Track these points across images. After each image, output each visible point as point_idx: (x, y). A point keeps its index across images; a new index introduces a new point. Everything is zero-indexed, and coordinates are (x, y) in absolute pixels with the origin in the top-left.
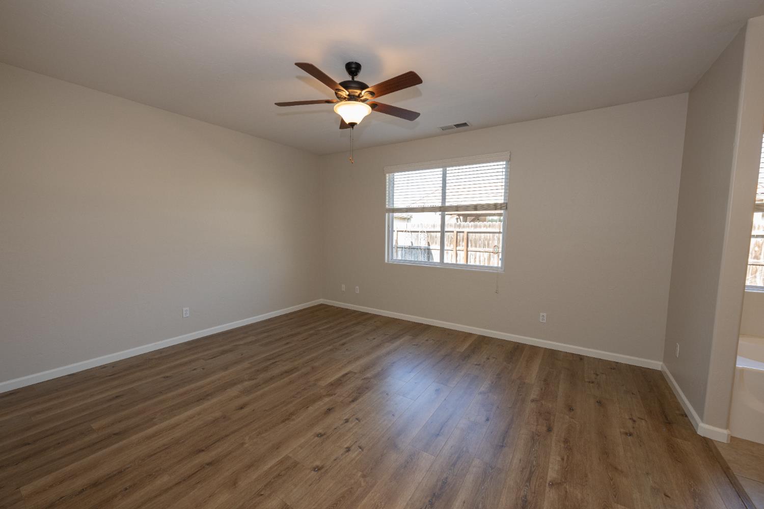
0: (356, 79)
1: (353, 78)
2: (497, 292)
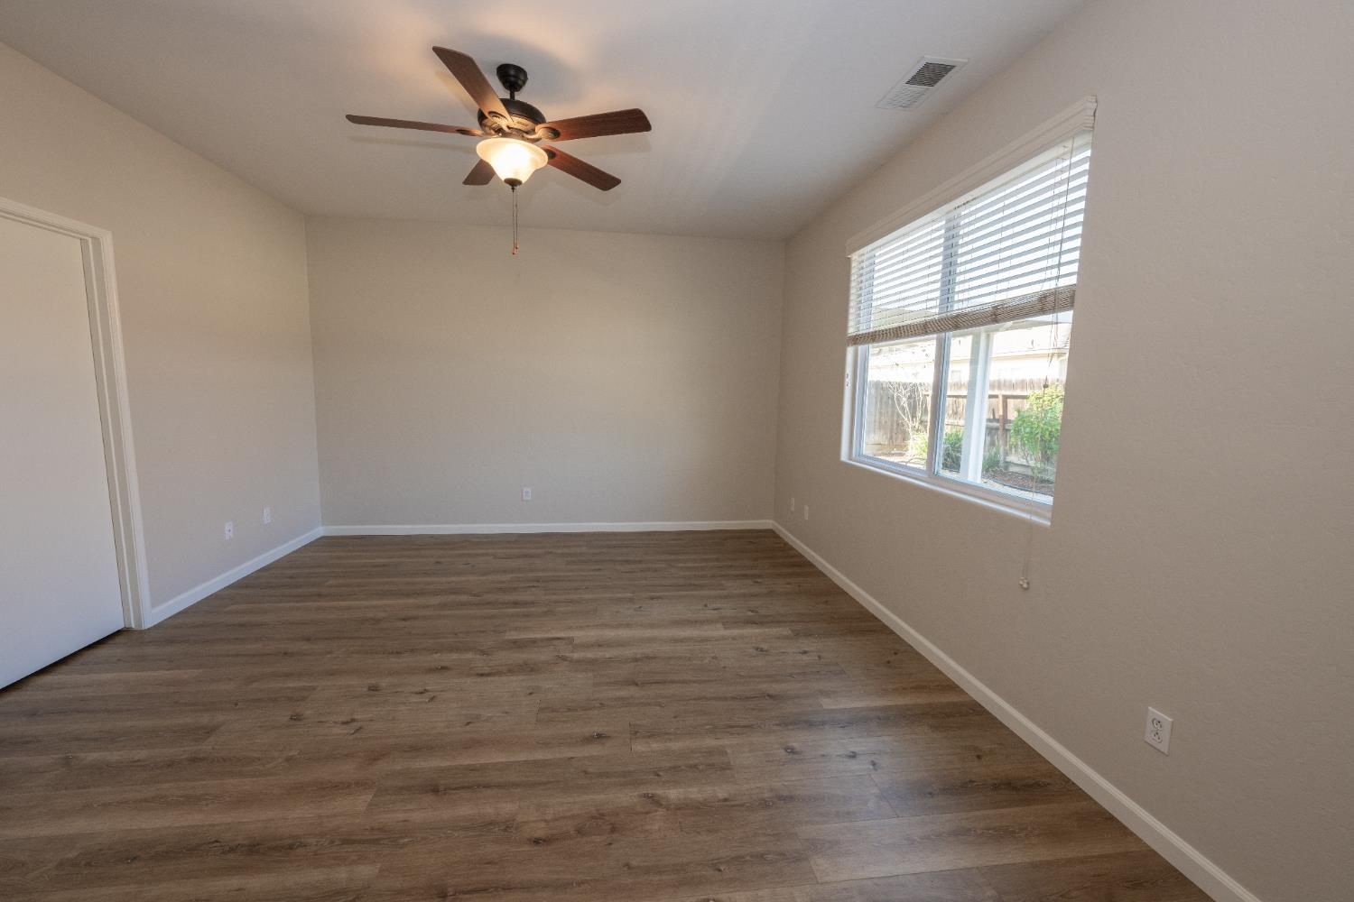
0: (519, 97)
1: (512, 96)
2: (1025, 586)
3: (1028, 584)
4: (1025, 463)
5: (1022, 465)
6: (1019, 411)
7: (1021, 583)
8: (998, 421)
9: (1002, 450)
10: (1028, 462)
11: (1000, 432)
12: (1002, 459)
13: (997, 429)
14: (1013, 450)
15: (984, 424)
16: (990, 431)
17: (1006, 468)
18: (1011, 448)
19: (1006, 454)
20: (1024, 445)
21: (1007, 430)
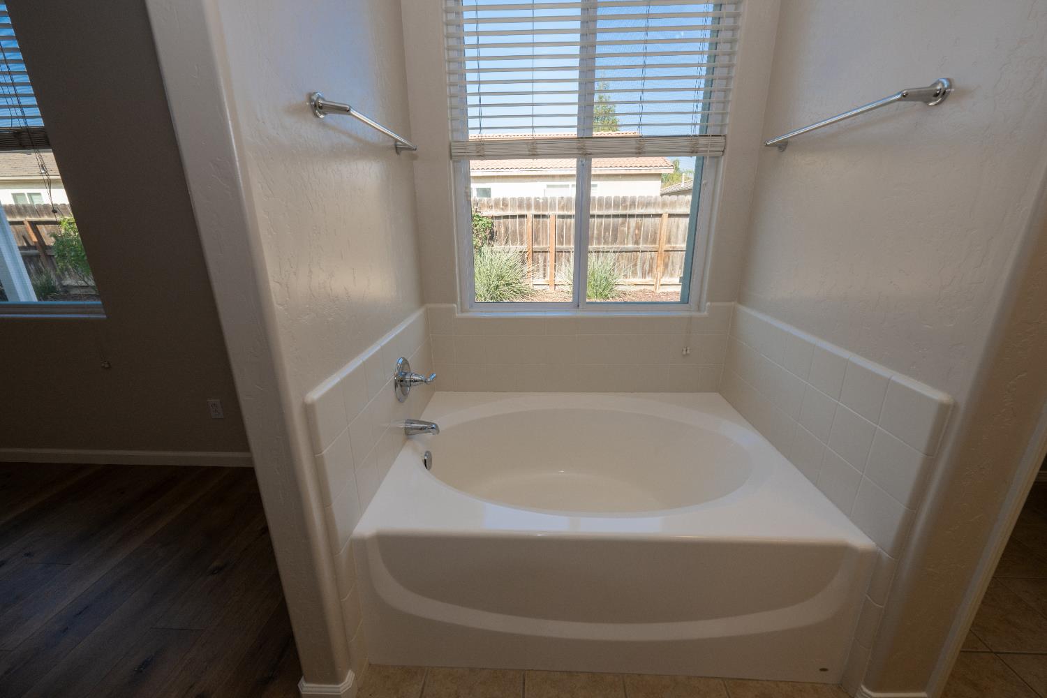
2: (107, 366)
3: (108, 363)
4: (84, 284)
5: (82, 287)
6: (55, 237)
7: (103, 365)
8: (35, 248)
9: (53, 276)
10: (87, 283)
11: (43, 258)
12: (57, 283)
13: (38, 256)
14: (66, 273)
15: (18, 254)
16: (27, 259)
17: (66, 292)
18: (63, 273)
19: (60, 278)
20: (75, 267)
21: (50, 256)
